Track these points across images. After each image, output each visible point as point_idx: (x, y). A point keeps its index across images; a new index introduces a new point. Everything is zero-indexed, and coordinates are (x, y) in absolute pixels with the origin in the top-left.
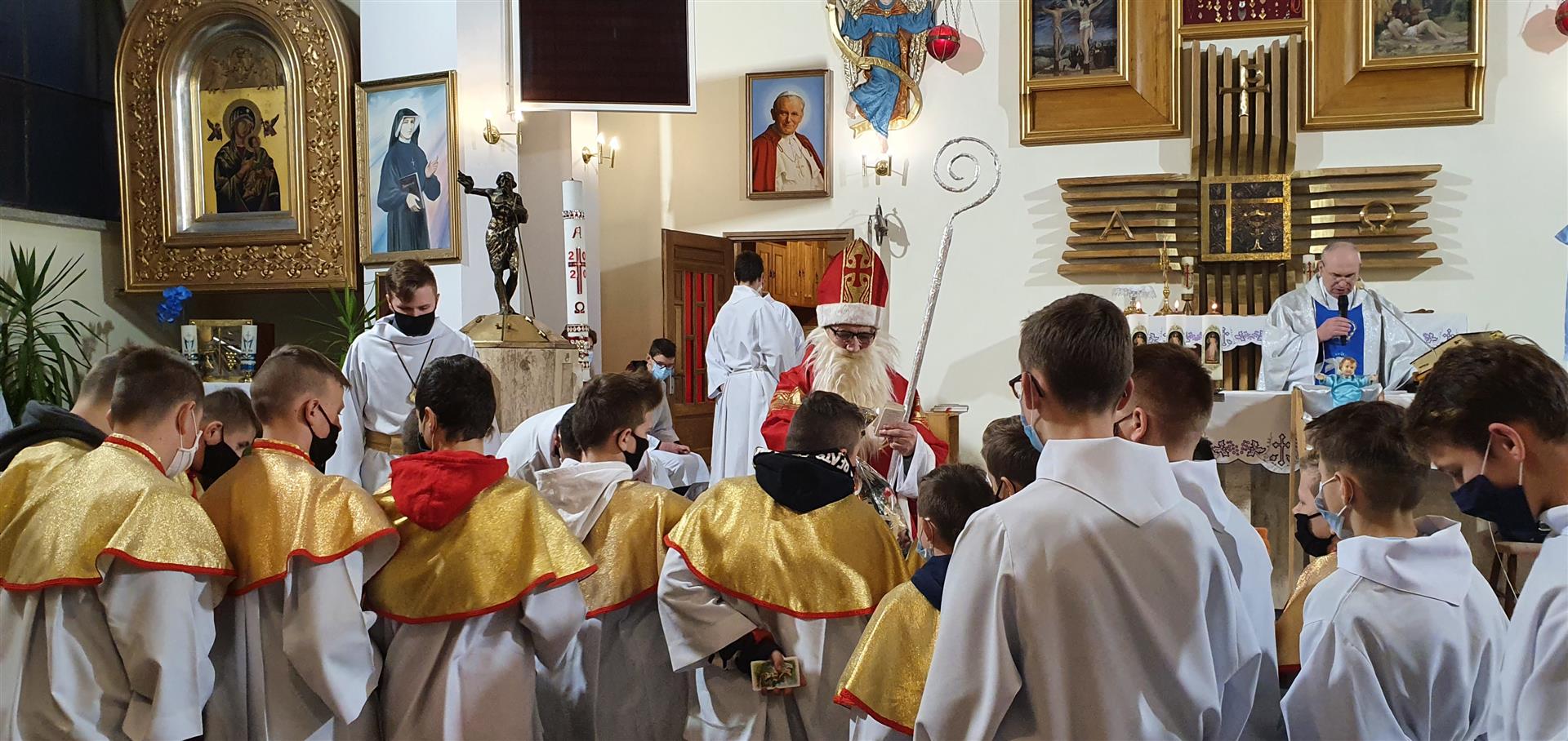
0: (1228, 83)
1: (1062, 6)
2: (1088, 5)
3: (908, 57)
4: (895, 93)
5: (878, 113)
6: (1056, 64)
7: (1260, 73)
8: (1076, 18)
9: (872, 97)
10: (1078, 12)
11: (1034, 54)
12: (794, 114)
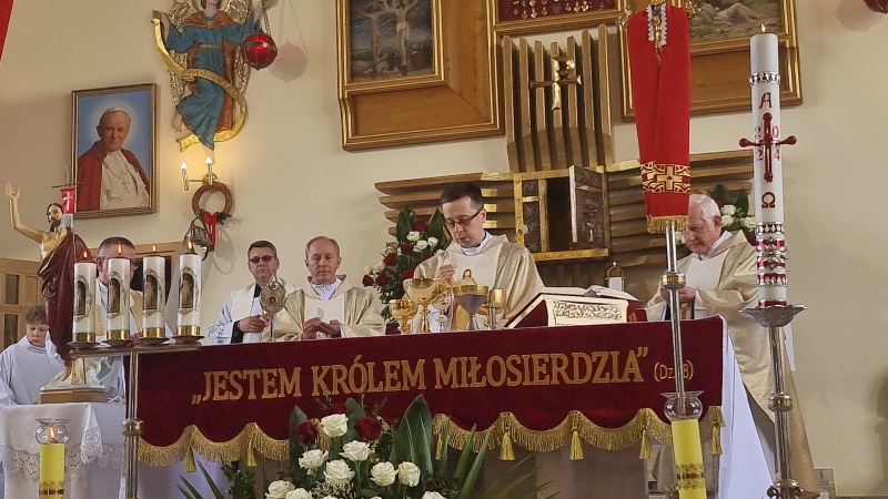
0: (540, 77)
1: (378, 10)
2: (404, 6)
3: (233, 69)
4: (219, 105)
5: (204, 123)
6: (374, 67)
7: (571, 64)
8: (391, 21)
9: (198, 109)
10: (394, 14)
11: (352, 58)
12: (119, 130)
